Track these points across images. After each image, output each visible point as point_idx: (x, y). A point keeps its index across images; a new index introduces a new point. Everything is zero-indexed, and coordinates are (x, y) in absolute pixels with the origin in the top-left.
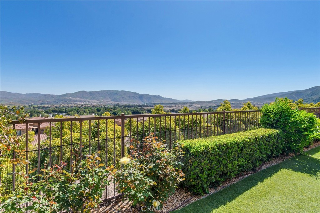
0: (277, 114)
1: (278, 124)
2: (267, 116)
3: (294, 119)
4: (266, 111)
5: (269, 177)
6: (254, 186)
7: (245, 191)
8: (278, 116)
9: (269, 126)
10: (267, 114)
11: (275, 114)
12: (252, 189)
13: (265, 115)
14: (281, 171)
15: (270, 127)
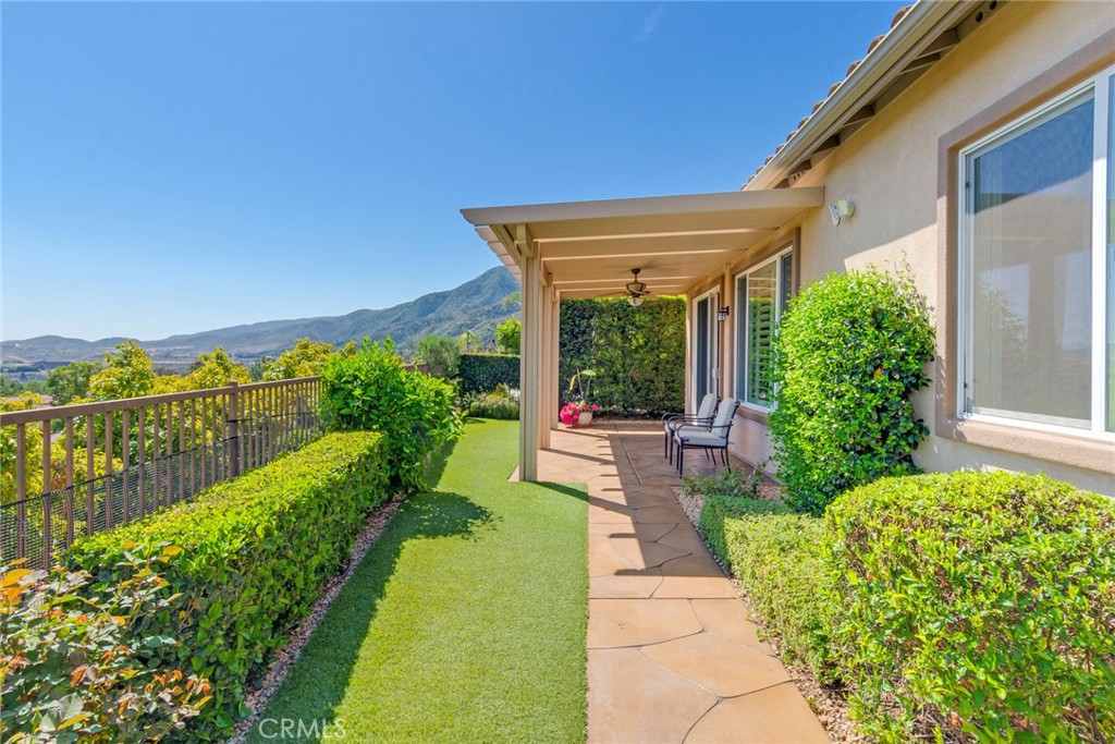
0: (368, 385)
1: (372, 416)
2: (340, 395)
3: (414, 397)
4: (339, 377)
5: (390, 575)
6: (371, 617)
7: (359, 646)
8: (372, 391)
9: (348, 423)
10: (342, 389)
11: (366, 387)
12: (371, 630)
13: (334, 390)
14: (403, 547)
15: (350, 427)
